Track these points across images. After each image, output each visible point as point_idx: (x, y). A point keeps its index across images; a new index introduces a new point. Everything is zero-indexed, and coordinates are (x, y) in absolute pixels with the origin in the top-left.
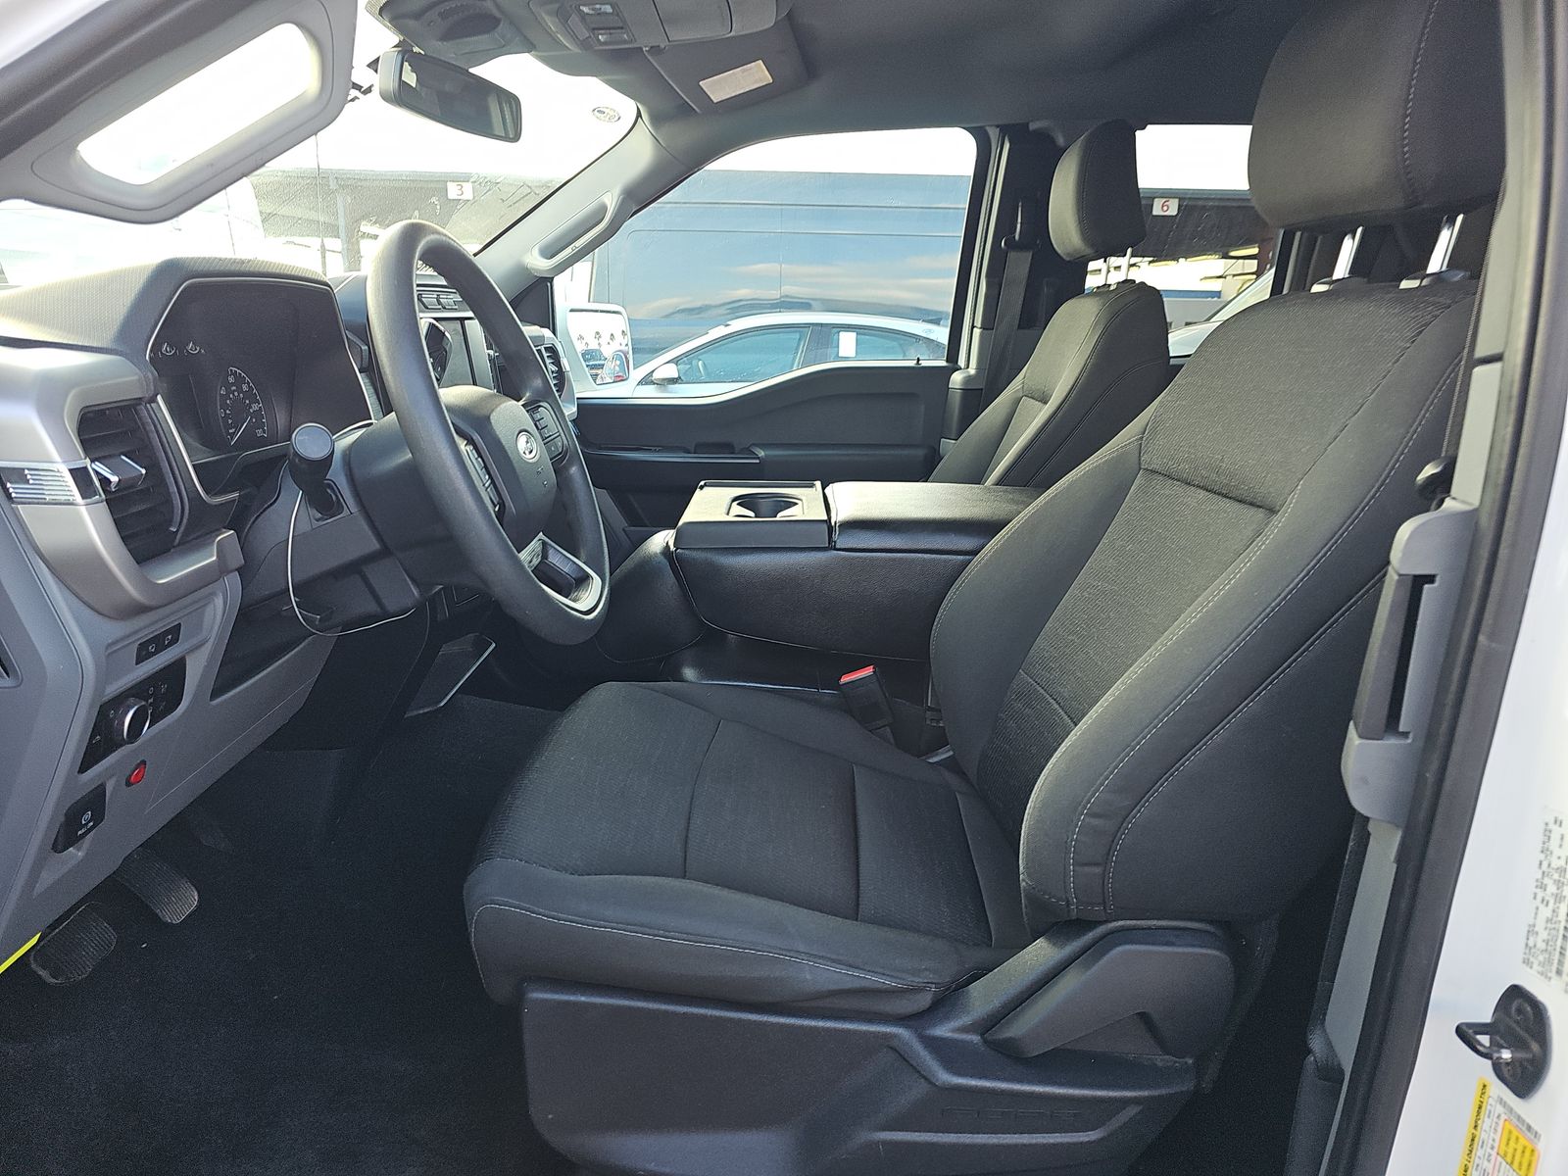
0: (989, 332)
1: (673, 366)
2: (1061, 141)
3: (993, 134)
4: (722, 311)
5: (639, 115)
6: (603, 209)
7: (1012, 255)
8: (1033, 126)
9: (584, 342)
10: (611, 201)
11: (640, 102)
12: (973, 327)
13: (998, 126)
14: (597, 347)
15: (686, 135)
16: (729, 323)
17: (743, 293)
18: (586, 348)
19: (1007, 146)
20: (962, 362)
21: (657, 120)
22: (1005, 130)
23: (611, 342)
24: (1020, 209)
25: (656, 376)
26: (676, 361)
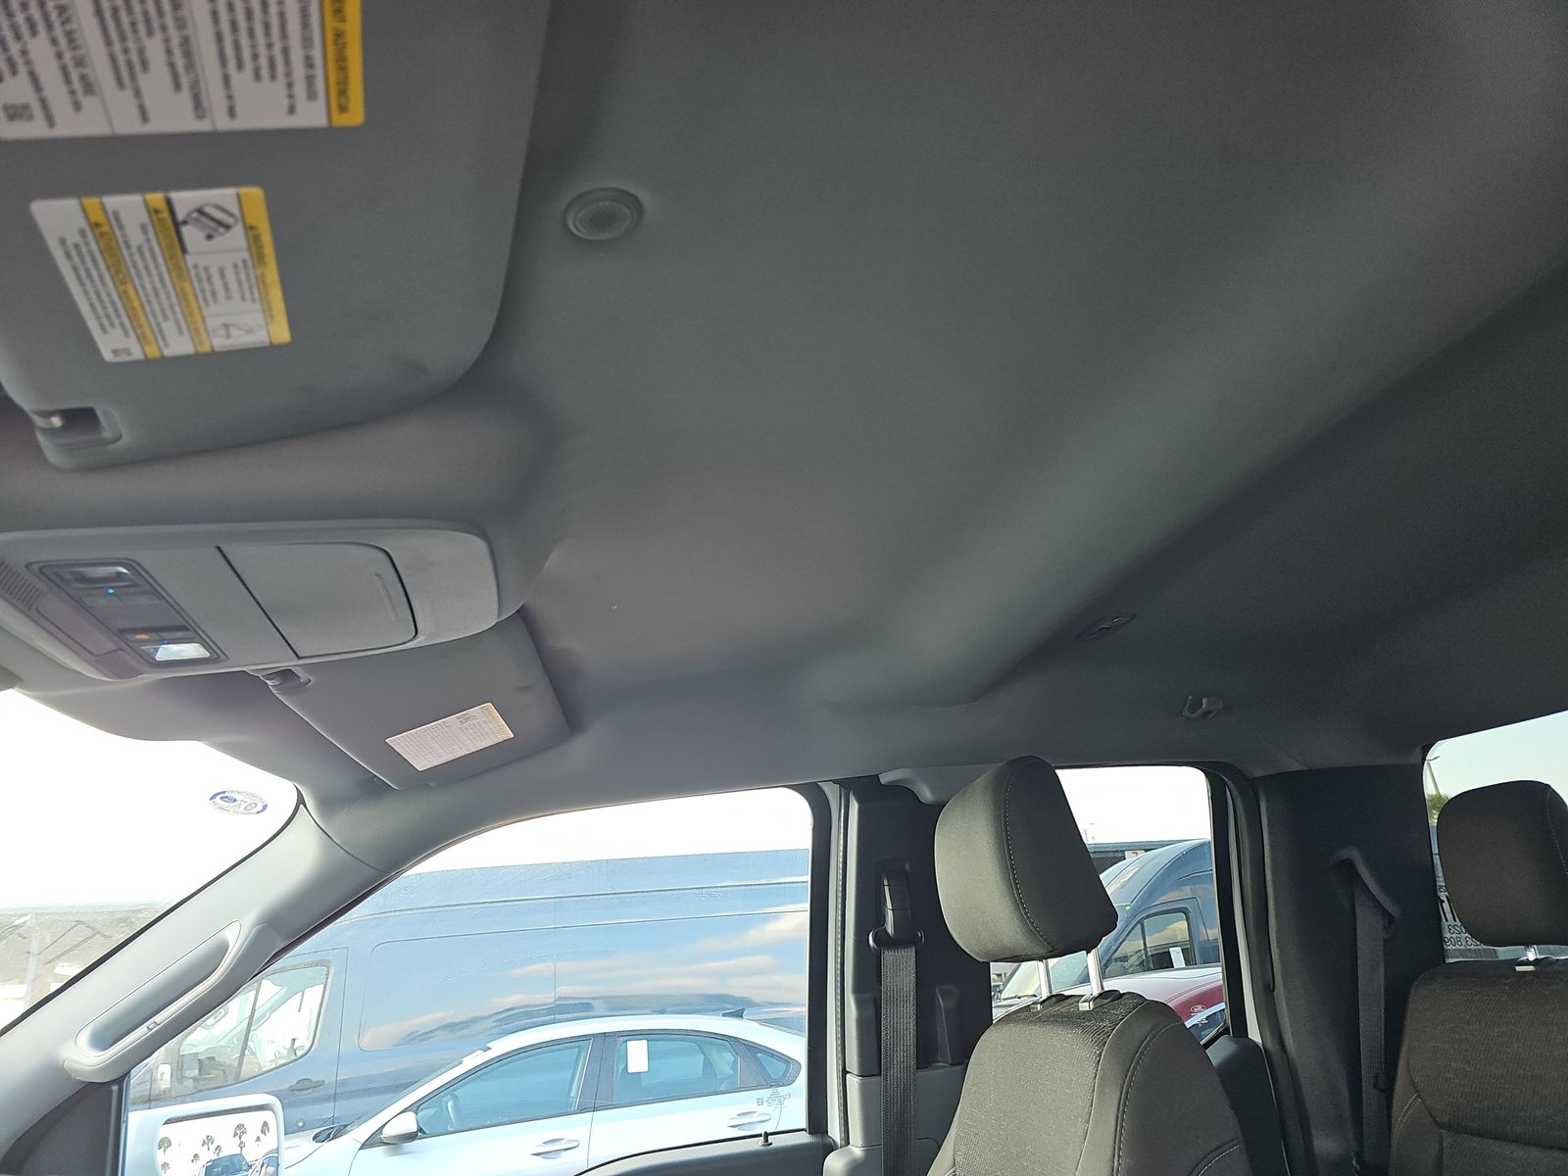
0: (874, 1079)
1: (410, 1116)
2: (926, 794)
3: (832, 792)
4: (489, 1024)
5: (301, 801)
6: (222, 949)
7: (889, 956)
8: (885, 779)
9: (213, 1147)
10: (236, 937)
11: (300, 782)
12: (845, 1072)
13: (835, 782)
14: (237, 1151)
15: (375, 823)
16: (489, 1045)
17: (515, 999)
18: (215, 1157)
19: (854, 807)
20: (835, 1131)
21: (329, 804)
22: (847, 785)
23: (262, 1136)
24: (886, 888)
25: (388, 1132)
26: (415, 1108)
